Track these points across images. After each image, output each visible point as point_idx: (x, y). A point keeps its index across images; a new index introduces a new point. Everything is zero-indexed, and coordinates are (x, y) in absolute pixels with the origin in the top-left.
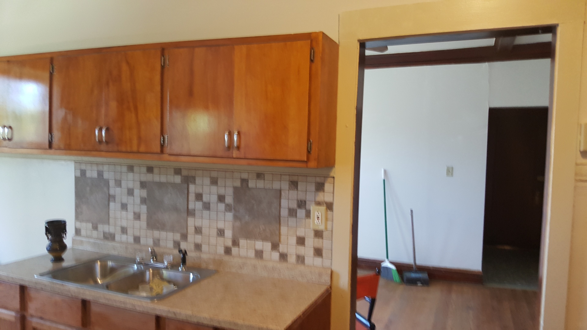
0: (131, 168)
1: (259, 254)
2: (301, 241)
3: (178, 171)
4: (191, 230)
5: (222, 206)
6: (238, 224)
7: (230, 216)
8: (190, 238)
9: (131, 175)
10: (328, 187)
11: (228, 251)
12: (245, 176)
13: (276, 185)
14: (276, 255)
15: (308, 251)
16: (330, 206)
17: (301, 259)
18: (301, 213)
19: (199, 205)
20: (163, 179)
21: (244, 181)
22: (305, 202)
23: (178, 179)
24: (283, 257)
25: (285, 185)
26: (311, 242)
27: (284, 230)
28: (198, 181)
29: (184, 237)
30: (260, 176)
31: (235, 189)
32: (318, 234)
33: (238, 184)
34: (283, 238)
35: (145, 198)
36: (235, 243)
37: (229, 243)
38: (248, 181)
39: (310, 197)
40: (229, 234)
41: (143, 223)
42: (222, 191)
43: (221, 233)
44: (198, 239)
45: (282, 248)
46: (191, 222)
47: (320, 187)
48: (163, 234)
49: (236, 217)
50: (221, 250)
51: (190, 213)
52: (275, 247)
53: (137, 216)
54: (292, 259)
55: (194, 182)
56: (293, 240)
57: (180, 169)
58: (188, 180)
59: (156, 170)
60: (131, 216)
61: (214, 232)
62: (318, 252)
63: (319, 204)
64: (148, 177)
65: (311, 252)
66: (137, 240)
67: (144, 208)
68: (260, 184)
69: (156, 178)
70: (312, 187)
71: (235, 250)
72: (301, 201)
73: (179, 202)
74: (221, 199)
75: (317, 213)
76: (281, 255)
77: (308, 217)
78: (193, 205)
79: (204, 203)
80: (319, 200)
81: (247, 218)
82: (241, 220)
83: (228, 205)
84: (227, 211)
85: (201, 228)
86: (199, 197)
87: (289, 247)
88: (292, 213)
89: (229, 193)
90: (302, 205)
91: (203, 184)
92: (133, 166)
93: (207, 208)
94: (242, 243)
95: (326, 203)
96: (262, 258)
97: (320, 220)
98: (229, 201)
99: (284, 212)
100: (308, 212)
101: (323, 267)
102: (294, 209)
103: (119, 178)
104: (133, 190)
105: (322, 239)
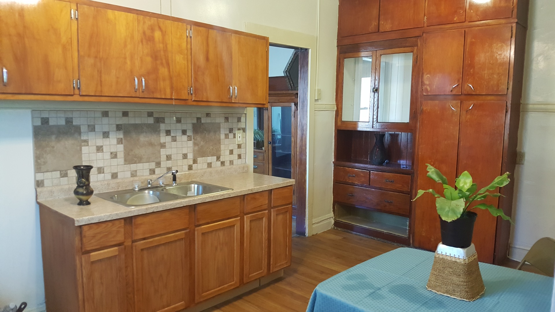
0: (105, 114)
1: (210, 165)
2: (231, 152)
3: (150, 114)
4: (163, 158)
5: (185, 138)
6: (196, 148)
7: (191, 143)
8: (163, 164)
9: (105, 120)
10: (243, 119)
11: (190, 168)
12: (199, 116)
13: (218, 121)
14: (219, 163)
15: (235, 157)
16: (244, 130)
17: (231, 162)
18: (231, 136)
19: (168, 139)
20: (138, 121)
21: (199, 119)
22: (233, 128)
23: (151, 121)
24: (223, 163)
25: (222, 120)
26: (236, 152)
27: (222, 147)
28: (167, 120)
29: (158, 164)
30: (208, 115)
31: (193, 124)
32: (239, 146)
33: (195, 121)
34: (222, 152)
35: (122, 139)
36: (195, 162)
37: (191, 162)
38: (201, 119)
39: (234, 126)
40: (190, 156)
41: (121, 159)
42: (184, 128)
43: (185, 156)
44: (169, 164)
45: (222, 159)
46: (164, 152)
47: (239, 120)
48: (140, 166)
49: (195, 144)
50: (186, 168)
51: (163, 146)
52: (218, 158)
53: (114, 155)
54: (227, 164)
55: (164, 122)
56: (228, 152)
57: (152, 112)
58: (159, 120)
59: (130, 114)
60: (107, 156)
61: (181, 156)
62: (239, 156)
63: (239, 129)
64: (124, 121)
65: (237, 157)
66: (114, 176)
67: (121, 147)
68: (208, 120)
69: (131, 120)
70: (236, 120)
71: (194, 166)
72: (231, 128)
73: (153, 138)
74: (184, 132)
75: (239, 134)
76: (221, 162)
77: (234, 137)
78: (164, 139)
79: (172, 137)
80: (239, 127)
81: (202, 143)
82: (198, 145)
83: (188, 136)
84: (188, 140)
85: (171, 155)
86: (168, 133)
87: (225, 156)
88: (227, 136)
89: (189, 128)
90: (231, 130)
91: (170, 122)
92: (108, 111)
93: (174, 139)
94: (199, 160)
95: (242, 128)
96: (211, 167)
97: (240, 138)
98: (189, 133)
99: (222, 136)
100: (235, 135)
101: (242, 164)
102: (227, 134)
103: (92, 123)
104: (108, 132)
105: (241, 148)
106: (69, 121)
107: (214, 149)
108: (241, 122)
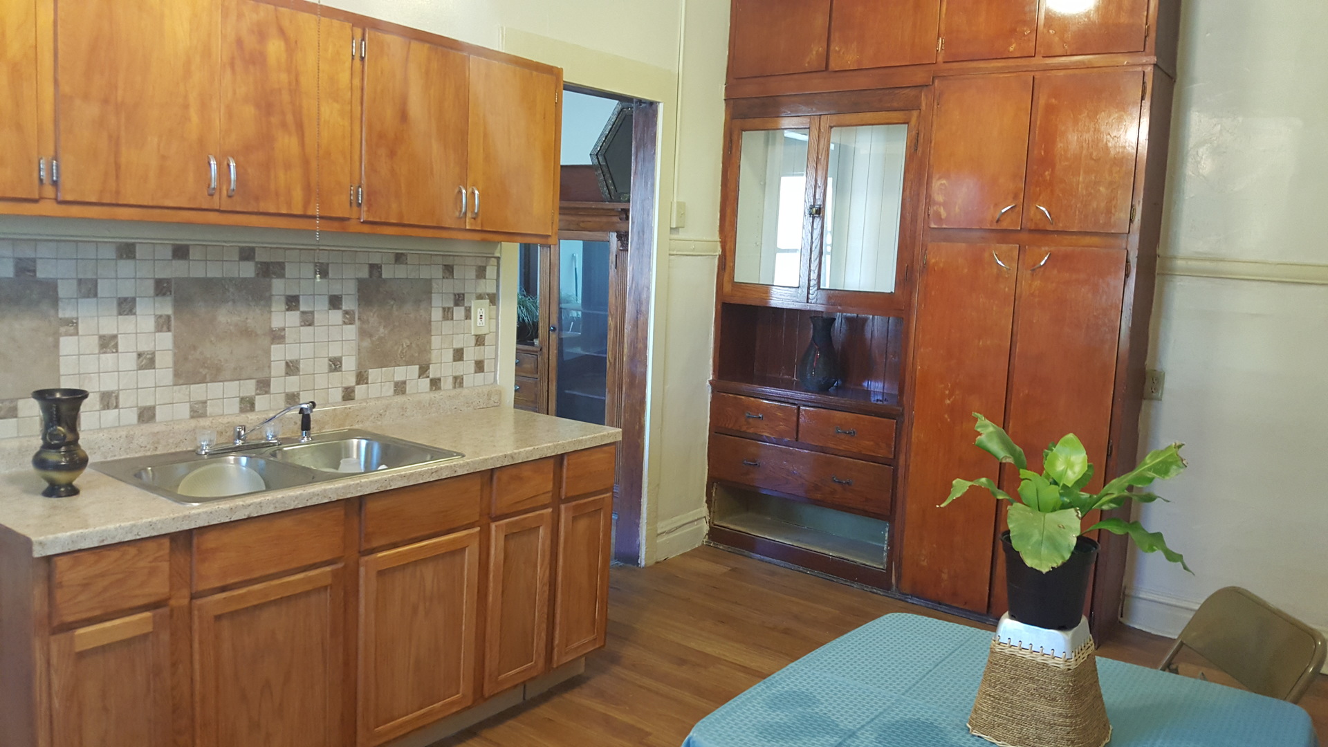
0: (127, 251)
1: (400, 388)
2: (459, 355)
3: (247, 254)
4: (278, 368)
5: (336, 316)
6: (366, 343)
7: (351, 331)
8: (276, 386)
9: (126, 267)
10: (491, 272)
11: (348, 395)
12: (376, 260)
13: (425, 273)
14: (425, 383)
15: (467, 367)
16: (493, 299)
17: (458, 381)
18: (459, 312)
19: (293, 318)
20: (214, 272)
21: (375, 268)
22: (463, 295)
23: (248, 270)
24: (435, 383)
25: (437, 272)
26: (471, 354)
27: (436, 341)
28: (290, 271)
29: (264, 386)
30: (399, 258)
31: (360, 282)
32: (480, 340)
33: (364, 274)
34: (434, 354)
35: (169, 317)
36: (361, 378)
37: (351, 380)
38: (381, 267)
39: (470, 288)
40: (350, 364)
41: (164, 371)
42: (336, 289)
43: (335, 364)
44: (292, 384)
45: (433, 372)
46: (278, 354)
47: (481, 273)
48: (215, 389)
49: (363, 333)
50: (337, 395)
51: (277, 336)
52: (424, 371)
53: (147, 361)
54: (447, 384)
55: (282, 276)
56: (449, 355)
57: (253, 250)
58: (270, 270)
59: (193, 254)
60: (128, 361)
61: (324, 365)
62: (480, 367)
63: (480, 297)
64: (177, 270)
65: (472, 368)
66: (146, 415)
67: (165, 341)
68: (401, 272)
69: (196, 269)
70: (472, 274)
71: (360, 391)
72: (458, 294)
73: (251, 317)
74: (335, 302)
75: (480, 309)
76: (431, 380)
77: (468, 317)
78: (281, 318)
79: (303, 313)
80: (480, 290)
81: (382, 330)
82: (371, 336)
83: (346, 312)
84: (345, 323)
85: (298, 362)
86: (292, 302)
87: (443, 366)
88: (447, 314)
89: (349, 291)
90: (459, 299)
91: (300, 277)
92: (133, 245)
93: (308, 321)
94: (373, 374)
95: (488, 294)
96: (404, 392)
97: (483, 319)
98: (349, 304)
99: (436, 314)
100: (468, 310)
101: (485, 385)
102: (449, 308)
103: (90, 276)
104: (134, 300)
105: (484, 345)
106: (25, 268)
107: (414, 345)
108: (485, 278)
